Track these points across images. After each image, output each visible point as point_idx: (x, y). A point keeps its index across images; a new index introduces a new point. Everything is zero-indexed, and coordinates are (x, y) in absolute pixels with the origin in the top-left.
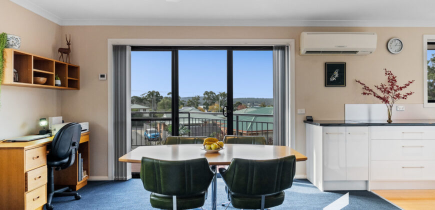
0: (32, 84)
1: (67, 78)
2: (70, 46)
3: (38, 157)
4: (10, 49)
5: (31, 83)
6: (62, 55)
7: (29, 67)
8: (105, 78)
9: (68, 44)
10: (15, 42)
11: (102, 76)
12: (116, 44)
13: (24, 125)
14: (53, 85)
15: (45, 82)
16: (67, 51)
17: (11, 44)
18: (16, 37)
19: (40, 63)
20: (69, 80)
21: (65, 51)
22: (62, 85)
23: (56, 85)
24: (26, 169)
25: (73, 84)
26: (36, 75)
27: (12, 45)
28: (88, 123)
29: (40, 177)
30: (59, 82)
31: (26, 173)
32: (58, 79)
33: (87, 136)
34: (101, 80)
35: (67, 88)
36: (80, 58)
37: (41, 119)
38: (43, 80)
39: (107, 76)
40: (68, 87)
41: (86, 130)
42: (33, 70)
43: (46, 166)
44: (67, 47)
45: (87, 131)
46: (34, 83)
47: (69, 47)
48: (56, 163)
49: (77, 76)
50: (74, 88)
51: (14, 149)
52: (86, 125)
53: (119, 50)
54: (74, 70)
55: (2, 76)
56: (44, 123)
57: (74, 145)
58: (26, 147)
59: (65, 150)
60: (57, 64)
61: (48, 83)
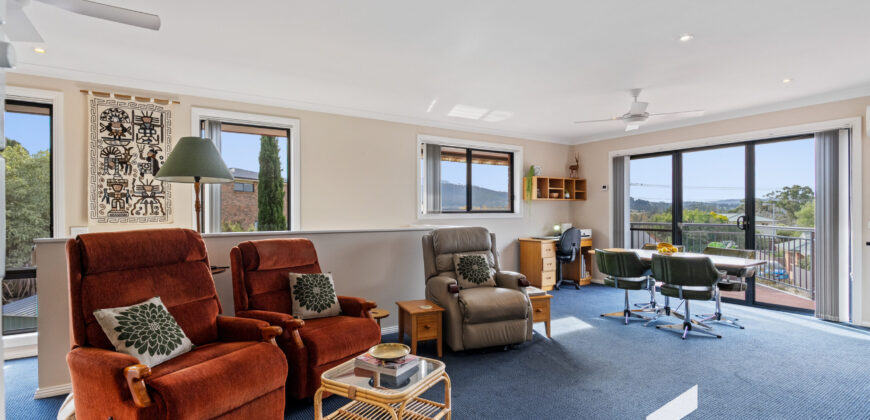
0: (548, 199)
3: (550, 250)
4: (535, 177)
6: (573, 171)
7: (546, 185)
8: (607, 189)
9: (577, 161)
10: (538, 171)
11: (604, 187)
12: (616, 156)
13: (545, 229)
14: (563, 199)
16: (576, 167)
18: (538, 167)
19: (554, 182)
20: (576, 192)
21: (574, 168)
22: (571, 197)
23: (565, 198)
24: (542, 257)
25: (581, 196)
26: (551, 191)
27: (537, 173)
28: (591, 230)
29: (551, 264)
30: (568, 195)
31: (542, 259)
32: (567, 193)
33: (591, 241)
34: (603, 191)
35: (574, 199)
36: (586, 174)
37: (556, 225)
38: (556, 195)
39: (608, 186)
40: (576, 198)
42: (549, 188)
43: (555, 258)
45: (590, 237)
46: (550, 197)
47: (577, 163)
48: (562, 257)
49: (584, 189)
50: (581, 199)
51: (536, 242)
52: (588, 232)
53: (618, 161)
54: (581, 184)
55: (531, 195)
56: (557, 228)
57: (574, 245)
58: (543, 241)
59: (567, 248)
60: (566, 181)
61: (560, 197)
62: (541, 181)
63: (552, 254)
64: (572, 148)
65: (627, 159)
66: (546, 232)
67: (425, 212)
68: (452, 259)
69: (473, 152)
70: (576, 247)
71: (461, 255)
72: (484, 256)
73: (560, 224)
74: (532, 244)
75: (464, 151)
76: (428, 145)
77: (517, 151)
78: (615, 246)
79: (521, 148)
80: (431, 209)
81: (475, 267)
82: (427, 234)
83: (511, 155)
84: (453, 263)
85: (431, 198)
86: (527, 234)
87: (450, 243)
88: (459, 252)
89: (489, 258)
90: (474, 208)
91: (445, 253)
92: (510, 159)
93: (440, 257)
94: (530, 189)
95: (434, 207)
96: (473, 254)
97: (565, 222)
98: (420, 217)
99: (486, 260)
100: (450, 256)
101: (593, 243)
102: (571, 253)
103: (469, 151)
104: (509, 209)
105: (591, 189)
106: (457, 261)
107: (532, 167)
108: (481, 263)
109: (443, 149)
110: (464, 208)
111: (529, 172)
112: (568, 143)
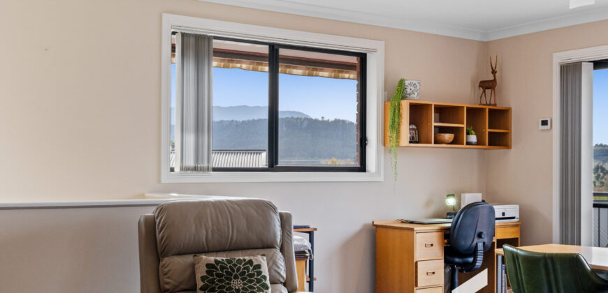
0: (433, 145)
1: (488, 130)
2: (497, 75)
3: (432, 245)
4: (406, 101)
5: (430, 143)
6: (484, 92)
7: (429, 121)
8: (549, 126)
9: (494, 72)
10: (413, 89)
11: (544, 123)
12: (566, 61)
13: (428, 203)
14: (463, 144)
15: (451, 140)
16: (491, 84)
17: (408, 92)
18: (414, 82)
19: (445, 112)
20: (489, 133)
21: (488, 85)
22: (479, 142)
23: (468, 143)
24: (417, 257)
25: (499, 140)
26: (441, 130)
27: (410, 94)
28: (517, 207)
29: (434, 273)
30: (473, 138)
31: (416, 263)
32: (472, 134)
33: (516, 229)
34: (543, 130)
35: (487, 146)
36: (513, 96)
37: (449, 196)
38: (448, 137)
39: (551, 120)
40: (489, 145)
41: (514, 218)
42: (434, 124)
43: (443, 261)
44: (491, 78)
45: (515, 220)
46: (435, 143)
47: (494, 76)
48: (457, 260)
49: (507, 126)
50: (499, 145)
51: (406, 228)
52: (513, 211)
53: (570, 72)
54: (500, 116)
55: (398, 137)
56: (451, 202)
57: (480, 235)
58: (417, 228)
59: (466, 242)
60: (471, 111)
61: (456, 141)
62: (418, 111)
63: (438, 252)
64: (485, 46)
65: (587, 69)
66: (432, 209)
67: (177, 169)
68: (193, 266)
69: (282, 52)
70: (486, 239)
71: (211, 259)
72: (263, 261)
73: (457, 194)
74: (397, 232)
75: (265, 50)
76: (183, 35)
77: (374, 51)
78: (564, 241)
79: (380, 46)
80: (190, 162)
81: (237, 284)
82: (150, 212)
83: (363, 57)
84: (193, 274)
85: (190, 139)
86: (388, 215)
87: (190, 232)
88: (207, 251)
89: (272, 264)
90: (282, 162)
91: (180, 254)
92: (361, 64)
93: (166, 261)
94: (396, 127)
95: (197, 158)
96: (239, 256)
97: (470, 192)
98: (166, 178)
99: (265, 271)
100: (189, 259)
101: (522, 232)
102: (474, 252)
103: (274, 48)
104: (357, 164)
105: (522, 127)
106: (201, 271)
107: (402, 82)
108: (252, 274)
109: (217, 44)
110: (262, 160)
111: (397, 91)
112: (478, 38)
